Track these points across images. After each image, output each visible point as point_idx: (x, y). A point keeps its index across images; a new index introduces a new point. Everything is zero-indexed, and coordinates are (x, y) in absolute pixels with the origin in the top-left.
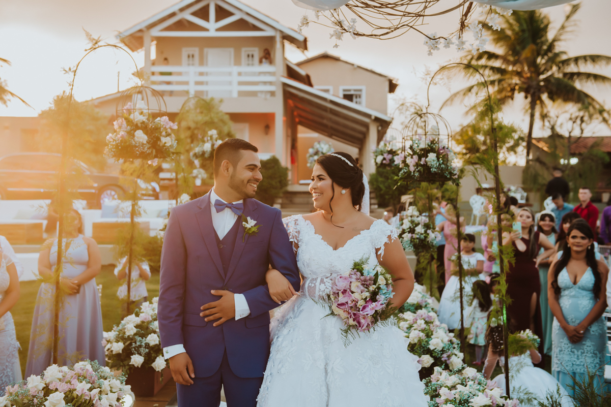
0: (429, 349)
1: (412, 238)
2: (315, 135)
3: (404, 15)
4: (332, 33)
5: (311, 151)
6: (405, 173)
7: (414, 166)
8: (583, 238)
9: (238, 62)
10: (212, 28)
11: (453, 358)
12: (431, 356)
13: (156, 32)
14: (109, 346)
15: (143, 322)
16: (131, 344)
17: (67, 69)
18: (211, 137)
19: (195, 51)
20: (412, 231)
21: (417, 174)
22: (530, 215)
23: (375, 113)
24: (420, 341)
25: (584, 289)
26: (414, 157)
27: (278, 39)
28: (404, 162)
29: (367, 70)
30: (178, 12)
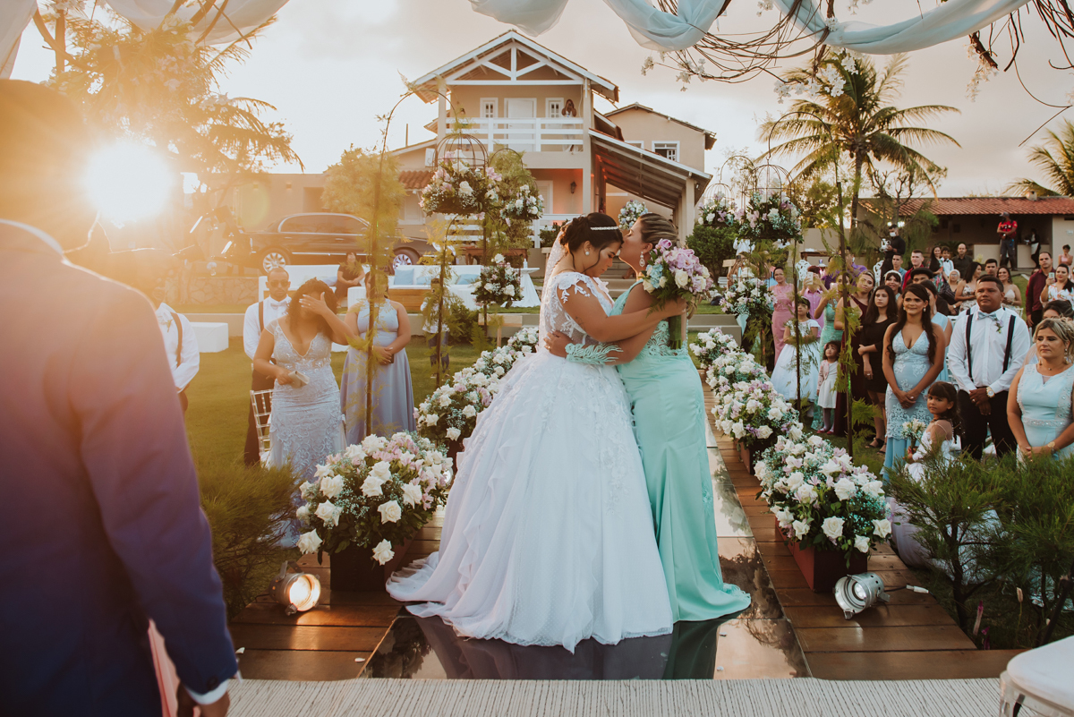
0: (767, 419)
1: (748, 302)
2: (626, 194)
3: (755, 57)
4: (679, 75)
5: (623, 211)
6: (746, 230)
7: (755, 222)
8: (917, 300)
9: (541, 114)
10: (514, 75)
11: (793, 428)
12: (770, 426)
13: (451, 81)
14: (422, 418)
15: (458, 393)
16: (446, 416)
17: (381, 117)
18: (523, 192)
19: (495, 101)
20: (747, 294)
21: (758, 231)
22: (872, 281)
23: (692, 170)
24: (758, 411)
25: (917, 353)
26: (755, 212)
27: (586, 88)
28: (744, 217)
29: (681, 123)
30: (476, 59)
